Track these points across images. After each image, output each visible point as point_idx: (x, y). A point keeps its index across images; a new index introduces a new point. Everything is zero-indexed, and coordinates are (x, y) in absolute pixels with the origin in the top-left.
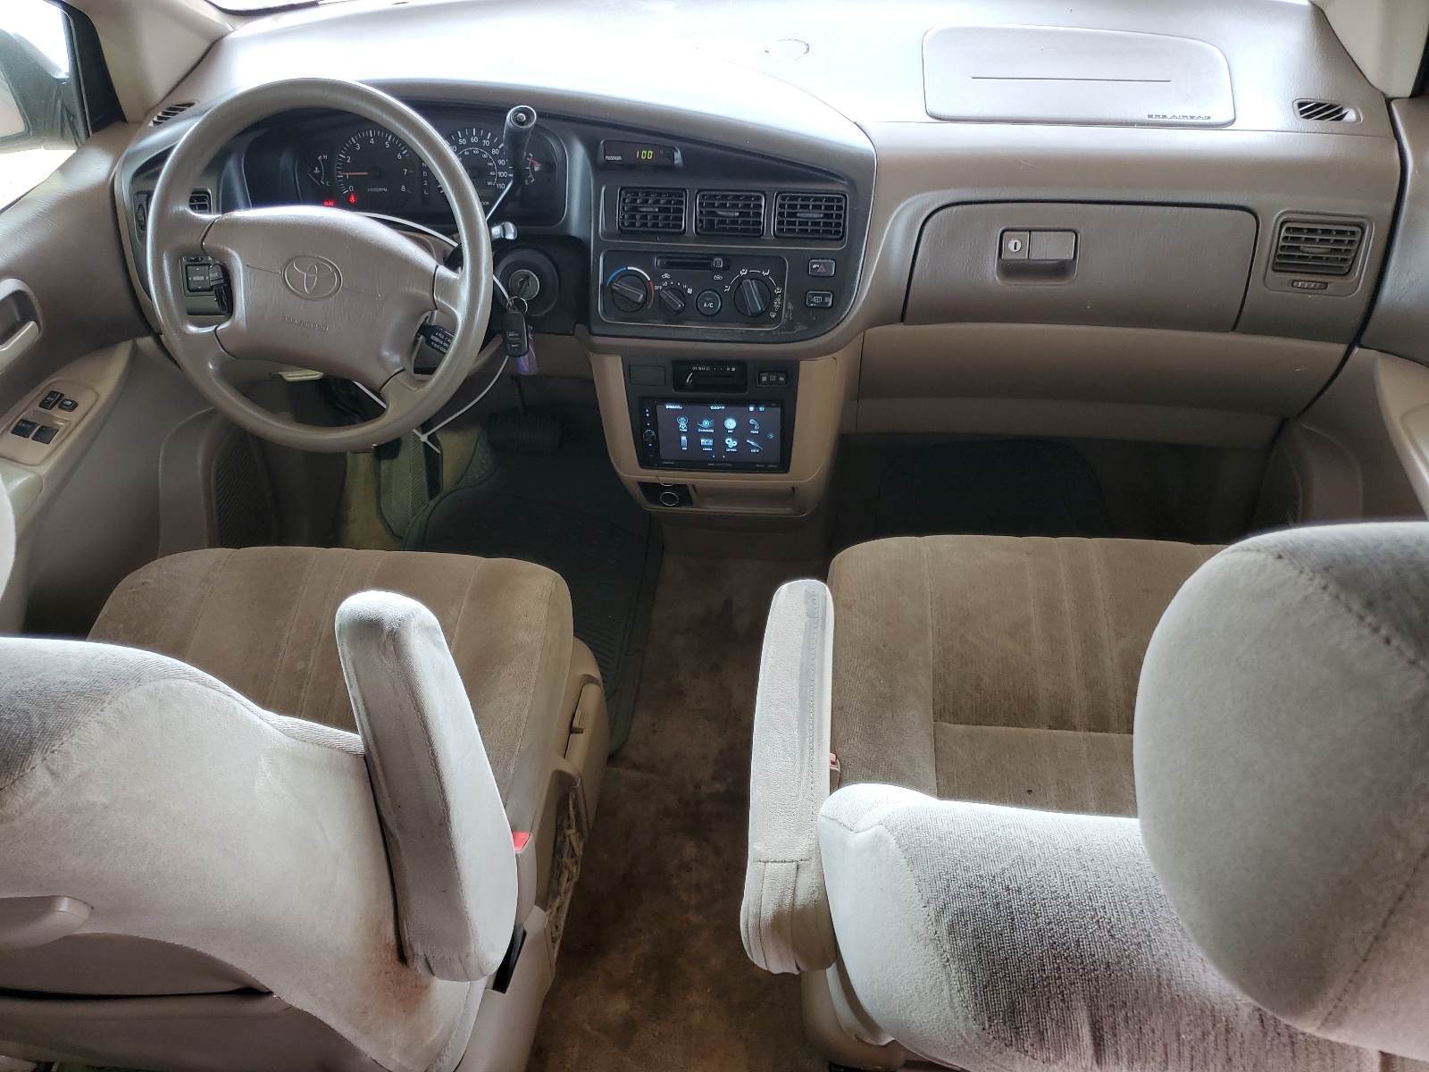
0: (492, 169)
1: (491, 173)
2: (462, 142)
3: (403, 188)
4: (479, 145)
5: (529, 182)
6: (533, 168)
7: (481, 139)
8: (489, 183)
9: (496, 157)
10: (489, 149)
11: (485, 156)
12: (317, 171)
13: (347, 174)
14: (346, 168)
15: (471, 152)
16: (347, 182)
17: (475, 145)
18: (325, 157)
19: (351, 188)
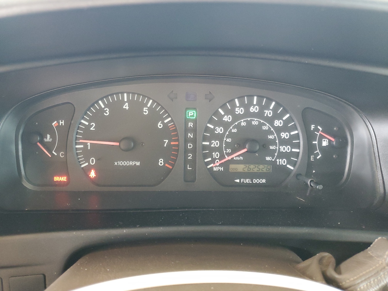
0: (273, 142)
1: (271, 148)
2: (239, 111)
3: (161, 162)
4: (260, 115)
5: (315, 158)
6: (320, 143)
7: (263, 108)
8: (268, 159)
9: (279, 130)
10: (271, 121)
11: (265, 128)
12: (48, 138)
13: (89, 142)
14: (88, 135)
15: (249, 123)
16: (87, 154)
17: (254, 115)
18: (62, 123)
19: (93, 161)
